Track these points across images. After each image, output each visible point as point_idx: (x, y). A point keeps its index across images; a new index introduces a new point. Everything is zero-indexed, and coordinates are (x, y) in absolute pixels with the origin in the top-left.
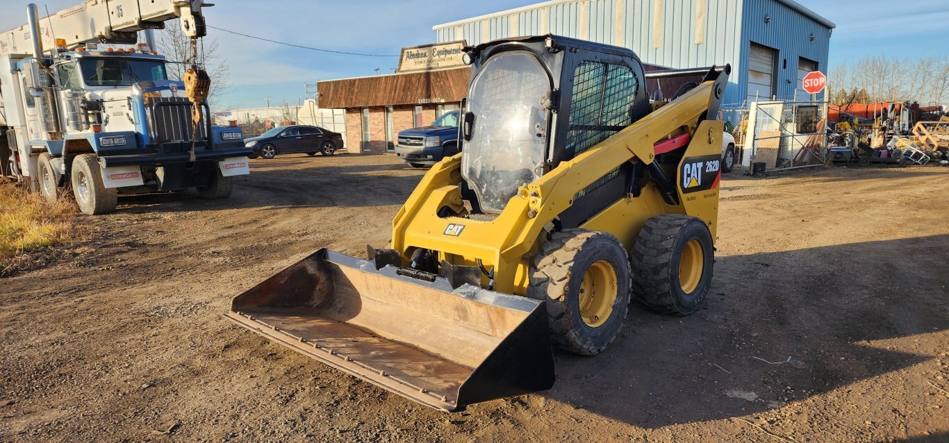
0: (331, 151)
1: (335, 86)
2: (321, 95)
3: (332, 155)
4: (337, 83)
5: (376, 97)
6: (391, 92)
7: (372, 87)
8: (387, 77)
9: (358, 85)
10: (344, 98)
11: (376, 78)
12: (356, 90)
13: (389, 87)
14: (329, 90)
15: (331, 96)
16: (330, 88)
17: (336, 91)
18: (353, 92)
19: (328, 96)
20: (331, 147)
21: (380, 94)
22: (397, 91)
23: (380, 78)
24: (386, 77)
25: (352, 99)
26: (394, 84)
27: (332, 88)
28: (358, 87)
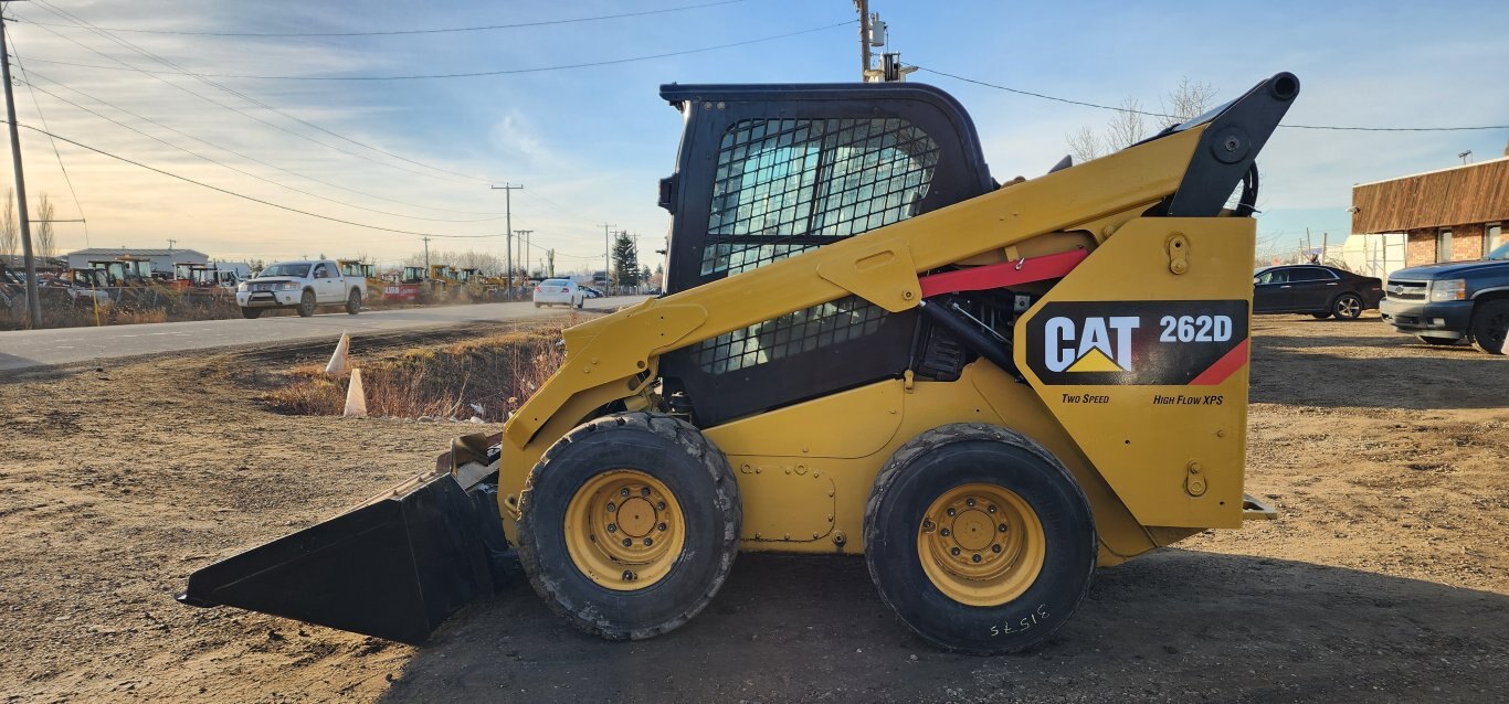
0: (1353, 311)
1: (1383, 193)
2: (1359, 210)
3: (1355, 318)
4: (1387, 186)
5: (1458, 207)
6: (1488, 196)
7: (1452, 189)
8: (1484, 166)
9: (1426, 187)
10: (1398, 213)
11: (1460, 170)
12: (1421, 197)
13: (1484, 187)
14: (1373, 201)
15: (1374, 211)
16: (1374, 197)
17: (1384, 201)
18: (1415, 201)
19: (1371, 211)
20: (1353, 304)
21: (1466, 202)
22: (1502, 193)
23: (1467, 170)
24: (1480, 167)
25: (1411, 214)
26: (1497, 180)
27: (1378, 196)
28: (1424, 192)
